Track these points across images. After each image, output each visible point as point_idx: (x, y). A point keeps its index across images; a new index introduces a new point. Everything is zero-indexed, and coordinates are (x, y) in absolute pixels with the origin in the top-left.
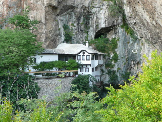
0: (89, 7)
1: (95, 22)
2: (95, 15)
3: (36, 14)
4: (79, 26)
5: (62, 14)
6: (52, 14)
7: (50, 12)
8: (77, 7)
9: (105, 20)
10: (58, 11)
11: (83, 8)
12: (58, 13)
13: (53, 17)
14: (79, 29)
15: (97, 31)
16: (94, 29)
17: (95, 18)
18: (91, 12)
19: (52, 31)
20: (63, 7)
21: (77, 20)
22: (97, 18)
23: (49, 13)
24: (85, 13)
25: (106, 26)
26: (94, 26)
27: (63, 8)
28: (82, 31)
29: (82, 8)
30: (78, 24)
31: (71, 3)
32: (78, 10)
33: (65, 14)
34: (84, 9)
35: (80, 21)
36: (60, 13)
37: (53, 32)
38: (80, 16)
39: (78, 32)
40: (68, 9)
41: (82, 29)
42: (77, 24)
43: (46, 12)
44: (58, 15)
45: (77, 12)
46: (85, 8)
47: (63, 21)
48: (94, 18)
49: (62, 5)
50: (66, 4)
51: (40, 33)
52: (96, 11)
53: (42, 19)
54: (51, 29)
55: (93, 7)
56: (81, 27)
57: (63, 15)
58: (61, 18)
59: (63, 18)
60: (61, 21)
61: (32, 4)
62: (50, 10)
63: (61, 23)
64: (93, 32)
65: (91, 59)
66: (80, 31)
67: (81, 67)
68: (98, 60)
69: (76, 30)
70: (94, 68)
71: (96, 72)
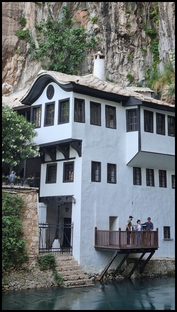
4: (109, 17)
14: (109, 30)
28: (126, 37)
30: (105, 11)
39: (108, 42)
41: (124, 31)
56: (117, 20)
63: (36, 13)
64: (169, 36)
65: (79, 118)
66: (118, 39)
67: (48, 158)
68: (138, 132)
69: (99, 35)
70: (112, 167)
71: (143, 189)
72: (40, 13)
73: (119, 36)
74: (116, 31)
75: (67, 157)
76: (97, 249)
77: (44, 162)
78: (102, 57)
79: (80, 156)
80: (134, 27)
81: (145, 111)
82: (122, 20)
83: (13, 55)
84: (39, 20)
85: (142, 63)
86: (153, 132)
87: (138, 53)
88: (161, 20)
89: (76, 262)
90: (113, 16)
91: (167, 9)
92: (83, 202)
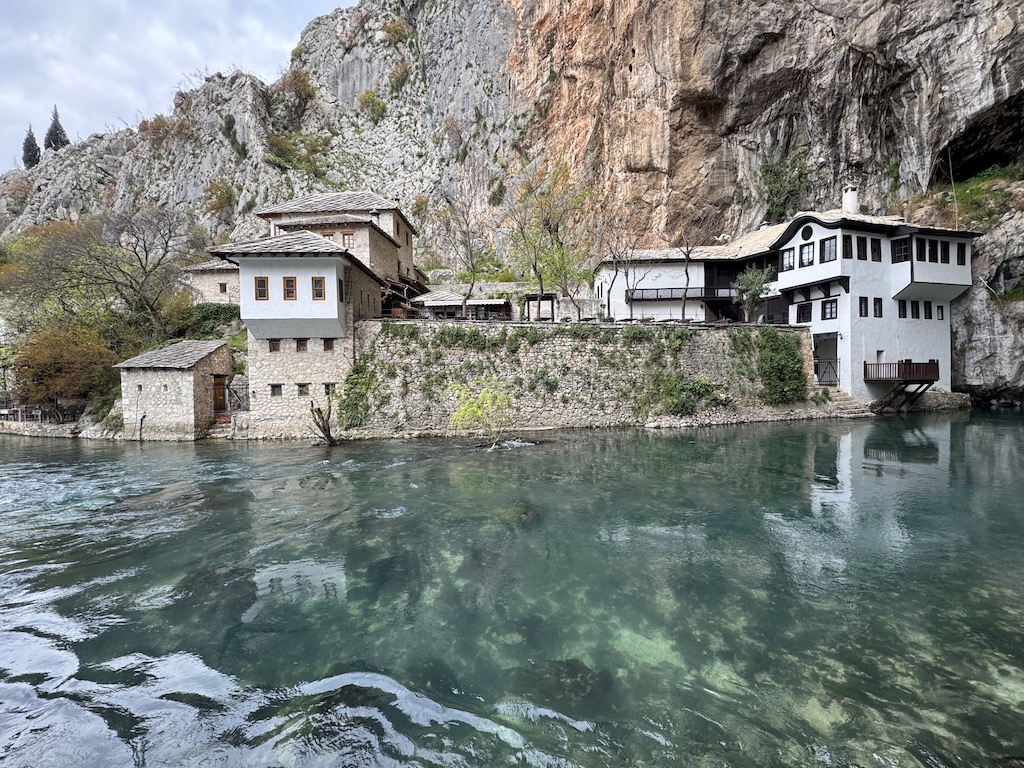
0: (882, 43)
1: (924, 105)
2: (928, 69)
3: (633, 143)
4: (838, 147)
5: (751, 122)
6: (698, 131)
7: (692, 125)
8: (821, 69)
9: (989, 65)
10: (730, 114)
11: (851, 64)
12: (729, 122)
13: (703, 140)
14: (837, 161)
15: (947, 142)
16: (920, 137)
17: (927, 86)
18: (900, 65)
19: (695, 188)
20: (750, 90)
21: (823, 124)
22: (940, 79)
23: (687, 128)
24: (869, 83)
25: (998, 94)
26: (925, 124)
27: (750, 93)
28: (859, 165)
29: (847, 63)
30: (833, 142)
31: (783, 62)
32: (826, 79)
33: (764, 119)
34: (855, 66)
35: (842, 124)
36: (737, 118)
37: (701, 191)
38: (836, 104)
39: (836, 174)
40: (779, 94)
41: (856, 159)
42: (826, 141)
43: (675, 129)
44: (731, 130)
45: (819, 88)
46: (864, 55)
47: (760, 151)
48: (924, 86)
49: (745, 86)
50: (758, 75)
51: (646, 205)
52: (929, 48)
53: (654, 156)
54: (694, 183)
55: (912, 34)
56: (848, 148)
57: (757, 125)
58: (750, 137)
59: (759, 136)
60: (750, 149)
61: (623, 119)
62: (691, 117)
63: (750, 159)
64: (921, 153)
65: (847, 254)
66: (847, 169)
67: (800, 299)
68: (909, 262)
69: (824, 170)
70: (878, 301)
71: (907, 322)
72: (754, 158)
73: (850, 165)
74: (847, 161)
75: (827, 295)
76: (866, 381)
77: (793, 303)
78: (854, 189)
79: (847, 291)
80: (868, 153)
81: (917, 240)
82: (855, 147)
83: (730, 206)
84: (753, 165)
85: (876, 191)
86: (924, 260)
87: (871, 180)
88: (907, 137)
89: (846, 394)
90: (844, 145)
91: (919, 124)
92: (852, 337)
